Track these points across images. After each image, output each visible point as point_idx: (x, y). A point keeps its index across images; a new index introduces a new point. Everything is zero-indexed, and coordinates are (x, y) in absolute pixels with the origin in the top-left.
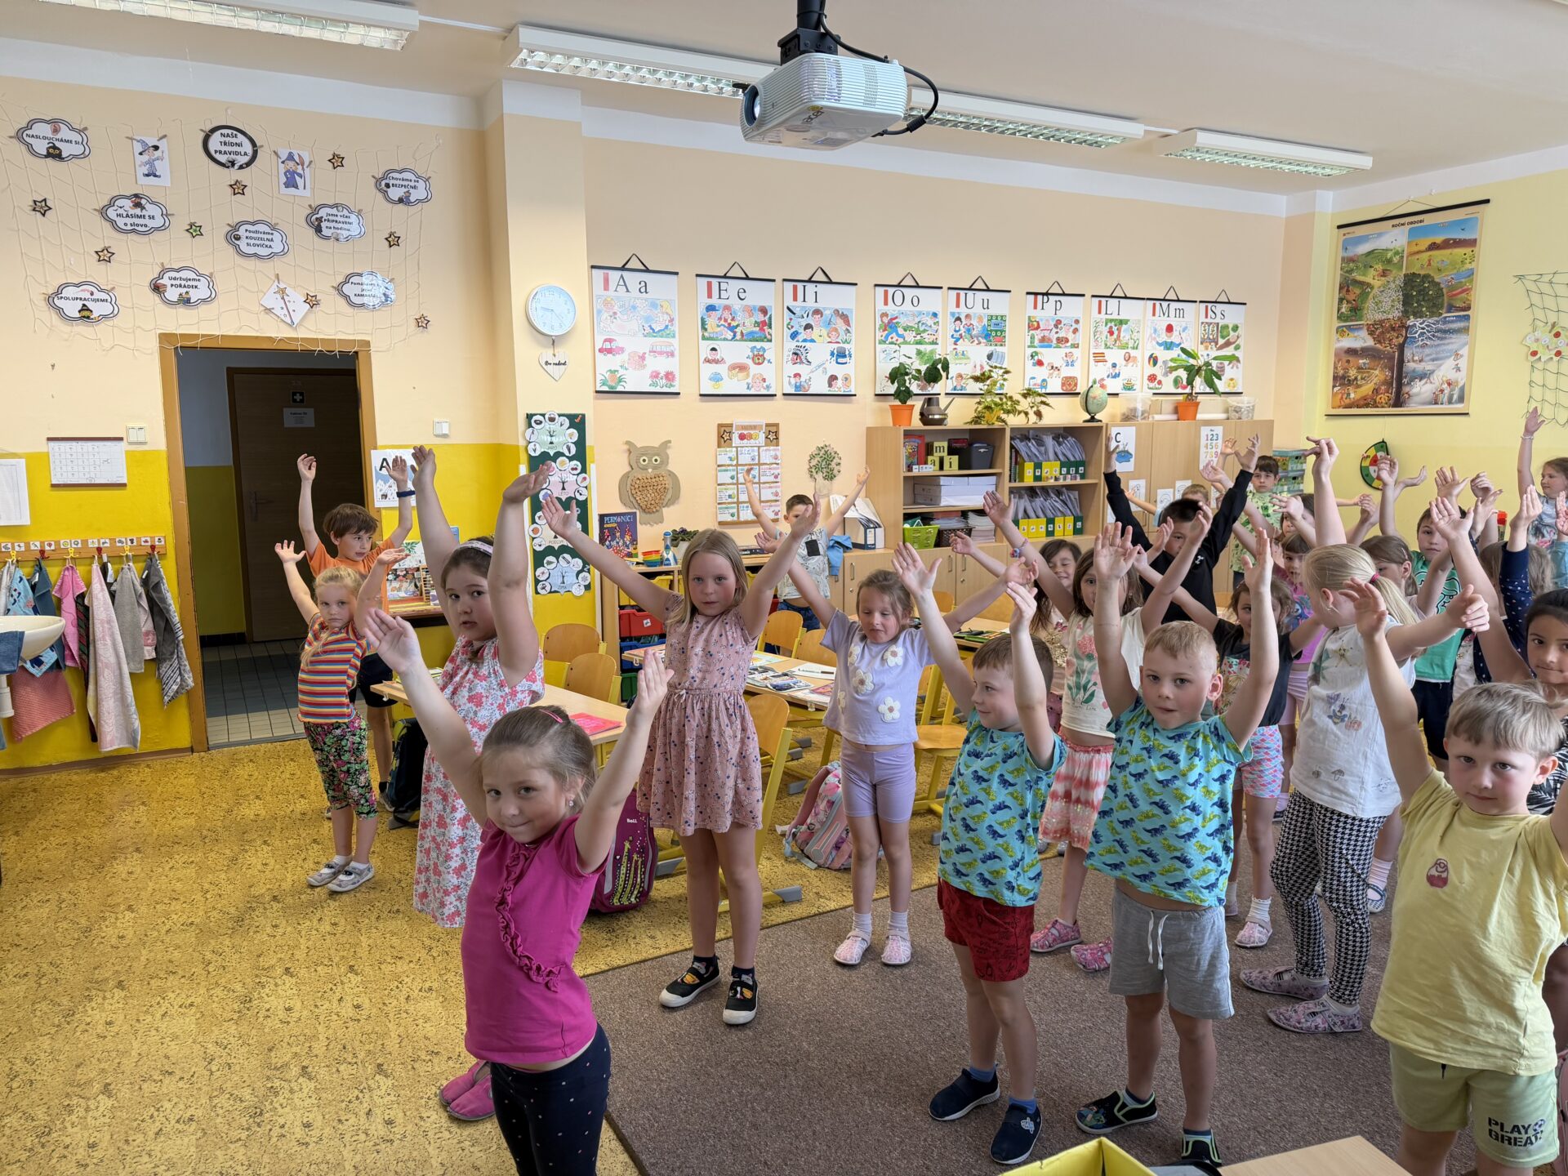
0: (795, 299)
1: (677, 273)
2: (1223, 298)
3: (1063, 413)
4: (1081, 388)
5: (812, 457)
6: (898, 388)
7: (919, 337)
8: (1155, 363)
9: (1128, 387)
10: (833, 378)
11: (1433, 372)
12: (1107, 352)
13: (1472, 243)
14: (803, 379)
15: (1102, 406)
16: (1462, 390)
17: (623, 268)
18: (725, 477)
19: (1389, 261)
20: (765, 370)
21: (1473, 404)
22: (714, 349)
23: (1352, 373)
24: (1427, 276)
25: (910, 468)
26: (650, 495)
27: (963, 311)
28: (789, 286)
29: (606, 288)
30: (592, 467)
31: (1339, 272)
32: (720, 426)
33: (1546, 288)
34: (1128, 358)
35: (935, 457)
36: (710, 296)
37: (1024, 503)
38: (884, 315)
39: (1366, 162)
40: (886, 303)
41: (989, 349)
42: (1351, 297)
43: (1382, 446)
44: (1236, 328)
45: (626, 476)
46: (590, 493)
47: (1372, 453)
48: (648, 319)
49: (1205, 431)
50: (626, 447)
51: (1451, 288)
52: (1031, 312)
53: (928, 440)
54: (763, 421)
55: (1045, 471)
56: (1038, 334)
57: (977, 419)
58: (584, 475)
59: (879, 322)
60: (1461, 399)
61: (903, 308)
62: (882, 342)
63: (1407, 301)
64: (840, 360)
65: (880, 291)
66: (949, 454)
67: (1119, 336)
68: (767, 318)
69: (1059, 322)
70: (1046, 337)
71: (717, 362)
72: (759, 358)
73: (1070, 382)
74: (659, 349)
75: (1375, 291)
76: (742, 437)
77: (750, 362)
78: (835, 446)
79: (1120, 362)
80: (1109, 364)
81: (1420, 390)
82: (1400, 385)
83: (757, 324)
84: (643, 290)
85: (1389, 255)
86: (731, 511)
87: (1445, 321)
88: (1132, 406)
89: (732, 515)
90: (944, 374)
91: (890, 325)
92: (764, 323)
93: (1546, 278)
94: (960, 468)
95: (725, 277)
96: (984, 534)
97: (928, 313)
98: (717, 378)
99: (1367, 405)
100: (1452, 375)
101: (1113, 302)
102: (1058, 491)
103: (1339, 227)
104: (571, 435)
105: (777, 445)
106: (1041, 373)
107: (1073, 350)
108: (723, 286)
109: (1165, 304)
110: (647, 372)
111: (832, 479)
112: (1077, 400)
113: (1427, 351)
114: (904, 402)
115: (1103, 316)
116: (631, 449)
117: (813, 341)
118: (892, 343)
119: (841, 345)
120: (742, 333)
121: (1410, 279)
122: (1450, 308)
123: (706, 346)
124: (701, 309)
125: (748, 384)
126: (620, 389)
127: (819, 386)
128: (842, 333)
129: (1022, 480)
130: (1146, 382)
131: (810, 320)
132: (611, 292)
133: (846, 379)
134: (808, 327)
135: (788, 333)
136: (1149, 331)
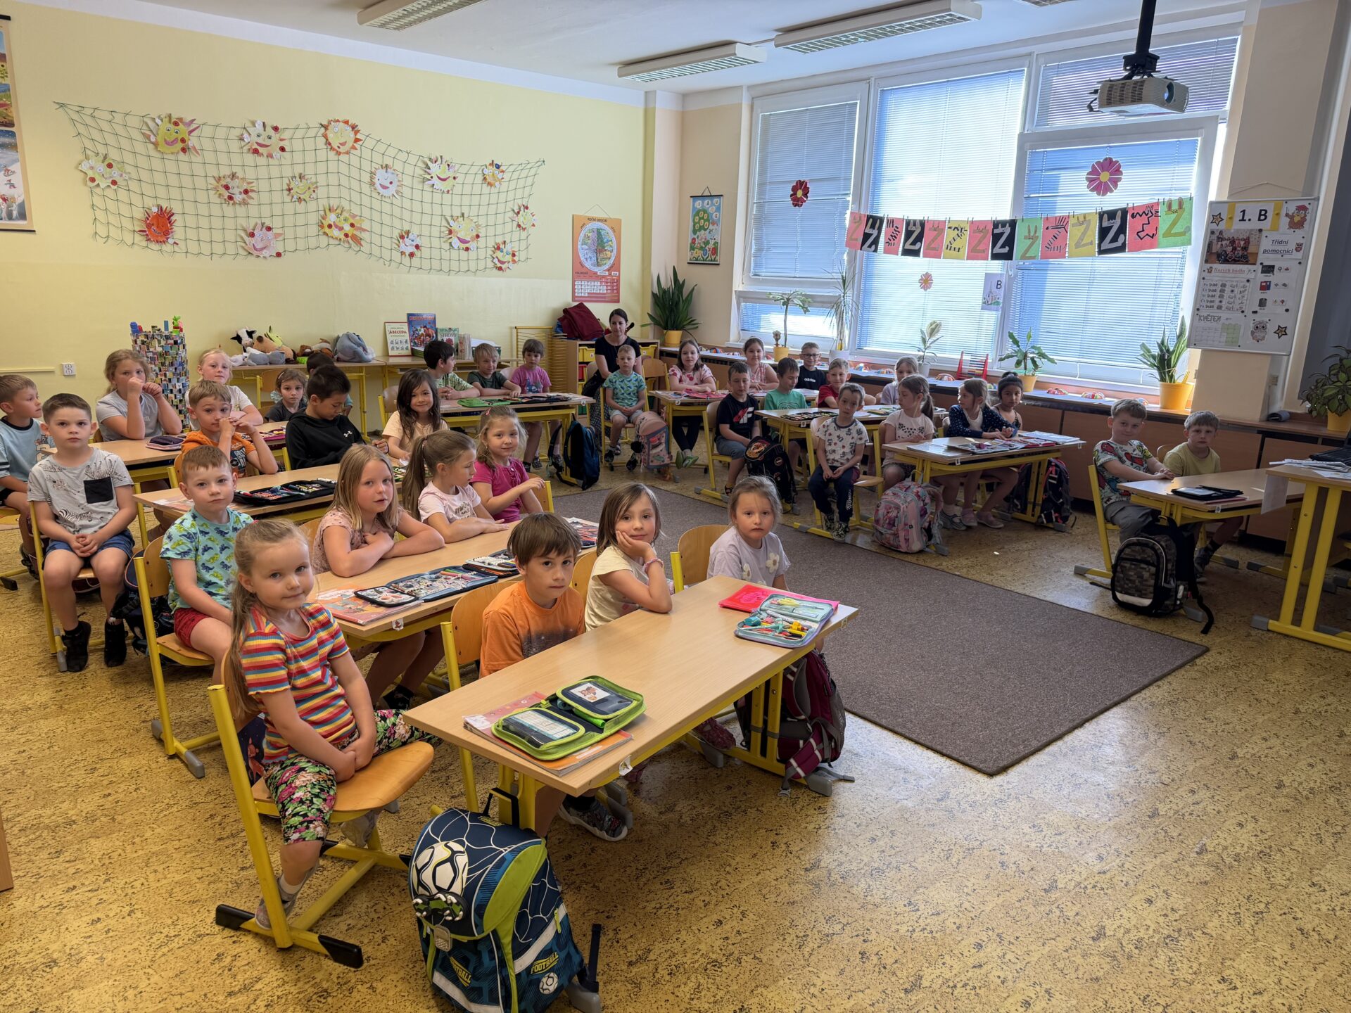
16: (21, 207)
33: (90, 121)
60: (22, 216)
93: (87, 111)
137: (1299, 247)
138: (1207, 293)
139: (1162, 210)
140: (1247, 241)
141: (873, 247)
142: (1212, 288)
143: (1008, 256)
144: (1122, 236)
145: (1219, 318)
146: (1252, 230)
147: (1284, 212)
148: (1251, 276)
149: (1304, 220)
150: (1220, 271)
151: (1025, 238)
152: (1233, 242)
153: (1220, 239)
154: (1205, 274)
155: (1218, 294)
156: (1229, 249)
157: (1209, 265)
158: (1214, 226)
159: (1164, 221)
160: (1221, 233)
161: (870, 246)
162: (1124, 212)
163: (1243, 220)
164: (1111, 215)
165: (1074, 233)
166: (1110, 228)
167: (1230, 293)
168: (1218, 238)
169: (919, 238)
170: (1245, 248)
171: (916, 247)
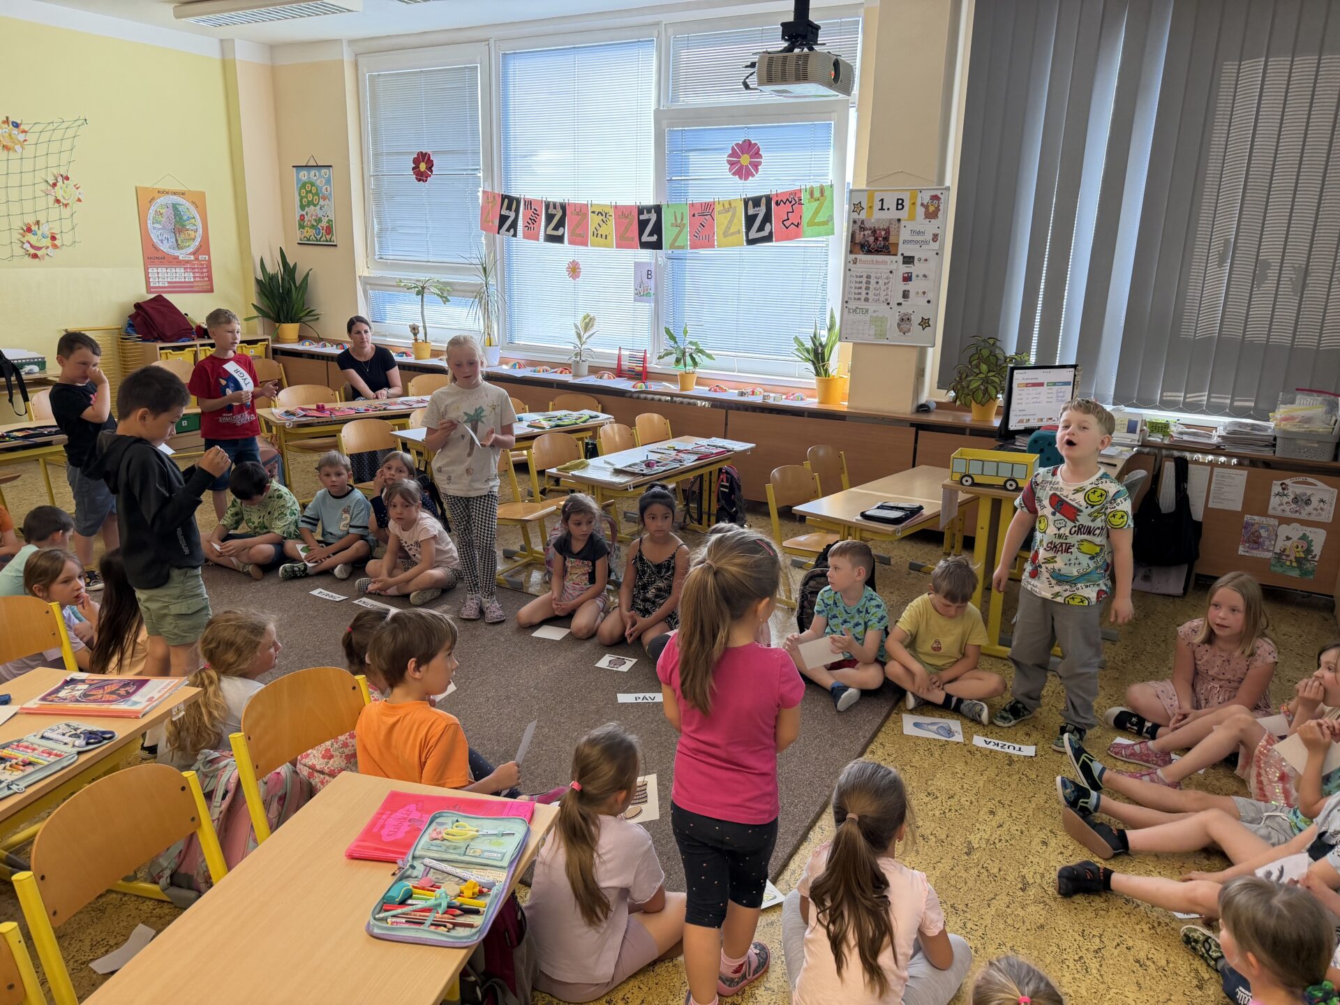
137: (935, 238)
138: (853, 285)
139: (805, 197)
140: (888, 231)
141: (512, 231)
142: (858, 280)
143: (657, 245)
144: (768, 224)
145: (867, 311)
146: (891, 220)
147: (919, 202)
148: (893, 267)
149: (938, 209)
150: (865, 262)
151: (672, 225)
152: (874, 232)
153: (862, 229)
154: (851, 265)
155: (864, 285)
156: (871, 239)
157: (853, 256)
158: (855, 216)
159: (808, 209)
160: (862, 222)
161: (508, 230)
162: (769, 199)
163: (882, 209)
164: (756, 202)
165: (721, 220)
166: (755, 216)
167: (875, 285)
168: (861, 228)
169: (561, 223)
170: (886, 239)
171: (559, 233)
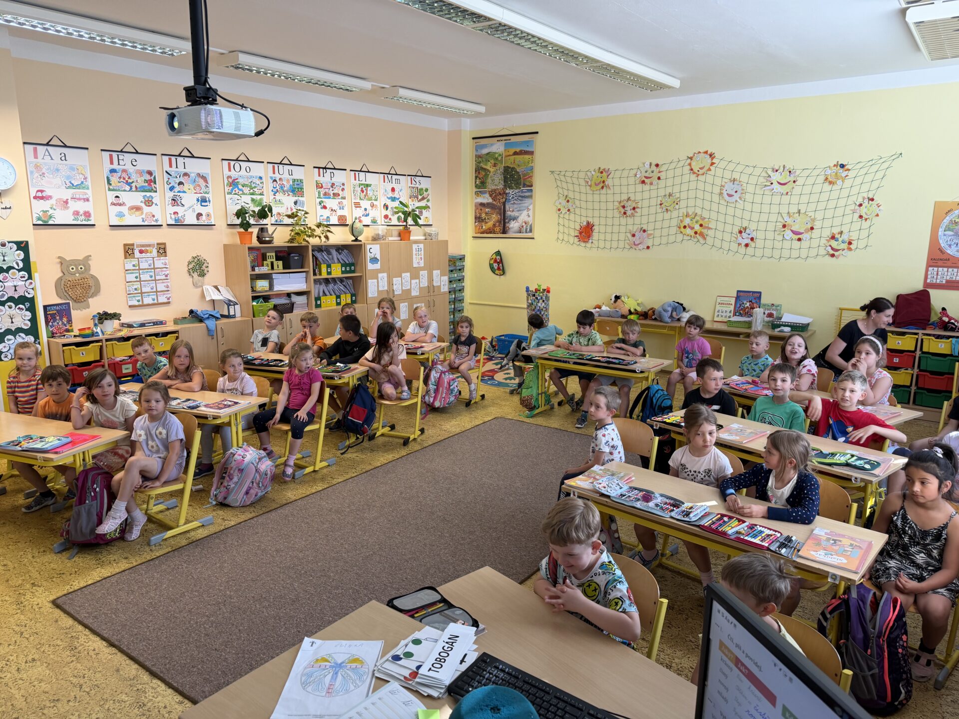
0: (171, 166)
1: (87, 149)
2: (419, 174)
3: (340, 236)
4: (349, 222)
5: (190, 263)
6: (242, 221)
7: (252, 191)
8: (387, 209)
9: (374, 221)
10: (199, 215)
11: (518, 217)
12: (361, 202)
13: (532, 153)
14: (180, 215)
15: (361, 233)
16: (531, 226)
17: (48, 144)
18: (131, 277)
19: (497, 159)
20: (153, 209)
21: (536, 233)
22: (117, 197)
23: (483, 216)
24: (513, 168)
25: (253, 270)
26: (79, 291)
27: (277, 176)
28: (166, 159)
29: (36, 157)
30: (36, 275)
31: (474, 163)
32: (125, 245)
33: (563, 178)
34: (372, 206)
35: (269, 261)
36: (112, 163)
37: (323, 287)
38: (229, 177)
39: (482, 109)
40: (230, 170)
41: (295, 199)
42: (481, 176)
43: (498, 253)
44: (427, 190)
45: (60, 279)
46: (36, 293)
47: (494, 256)
48: (68, 177)
49: (415, 246)
50: (59, 260)
51: (524, 175)
52: (317, 178)
53: (263, 251)
54: (155, 242)
55: (333, 269)
56: (322, 191)
57: (292, 240)
58: (30, 281)
59: (226, 182)
60: (531, 231)
61: (241, 173)
62: (230, 193)
63: (505, 180)
64: (203, 204)
65: (226, 163)
66: (276, 260)
67: (367, 193)
68: (152, 178)
69: (333, 185)
70: (328, 193)
71: (120, 205)
72: (149, 202)
73: (342, 218)
74: (78, 196)
75: (491, 174)
76: (141, 252)
77: (143, 205)
78: (204, 256)
79: (369, 208)
80: (363, 209)
81: (513, 225)
82: (505, 223)
83: (146, 181)
84: (63, 158)
85: (497, 156)
86: (137, 298)
87: (522, 192)
88: (377, 232)
89: (138, 301)
90: (269, 214)
91: (233, 183)
92: (151, 181)
93: (563, 173)
94: (284, 268)
95: (121, 151)
96: (301, 306)
97: (256, 177)
98: (120, 215)
99: (490, 233)
100: (526, 219)
101: (362, 174)
102: (341, 280)
103: (473, 138)
104: (18, 255)
105: (166, 256)
106: (326, 213)
107: (343, 200)
108: (121, 158)
109: (390, 176)
110: (71, 211)
111: (203, 276)
112: (347, 228)
113: (515, 206)
114: (246, 230)
115: (357, 182)
116: (62, 262)
117: (184, 192)
118: (236, 194)
119: (203, 195)
120: (136, 187)
121: (507, 169)
122: (524, 185)
123: (111, 196)
124: (106, 172)
125: (143, 219)
126: (51, 222)
127: (191, 219)
128: (203, 187)
129: (320, 274)
130: (383, 219)
131: (182, 179)
132: (40, 160)
133: (208, 215)
134: (181, 183)
135: (167, 187)
136: (382, 191)
